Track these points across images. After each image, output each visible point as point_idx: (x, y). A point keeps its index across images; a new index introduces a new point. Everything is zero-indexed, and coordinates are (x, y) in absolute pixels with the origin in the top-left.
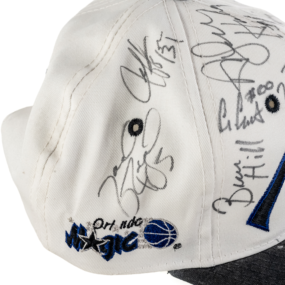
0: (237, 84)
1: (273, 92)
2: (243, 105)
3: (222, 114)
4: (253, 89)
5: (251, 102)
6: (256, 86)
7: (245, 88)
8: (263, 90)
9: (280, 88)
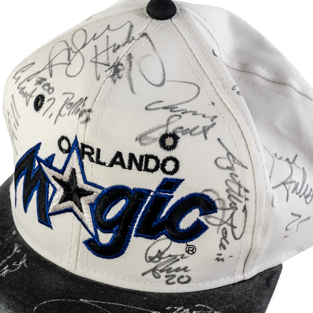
0: (48, 66)
1: (47, 97)
2: (32, 80)
3: (23, 70)
4: (45, 80)
5: (36, 84)
6: (49, 80)
7: (45, 74)
8: (47, 88)
9: (51, 100)
